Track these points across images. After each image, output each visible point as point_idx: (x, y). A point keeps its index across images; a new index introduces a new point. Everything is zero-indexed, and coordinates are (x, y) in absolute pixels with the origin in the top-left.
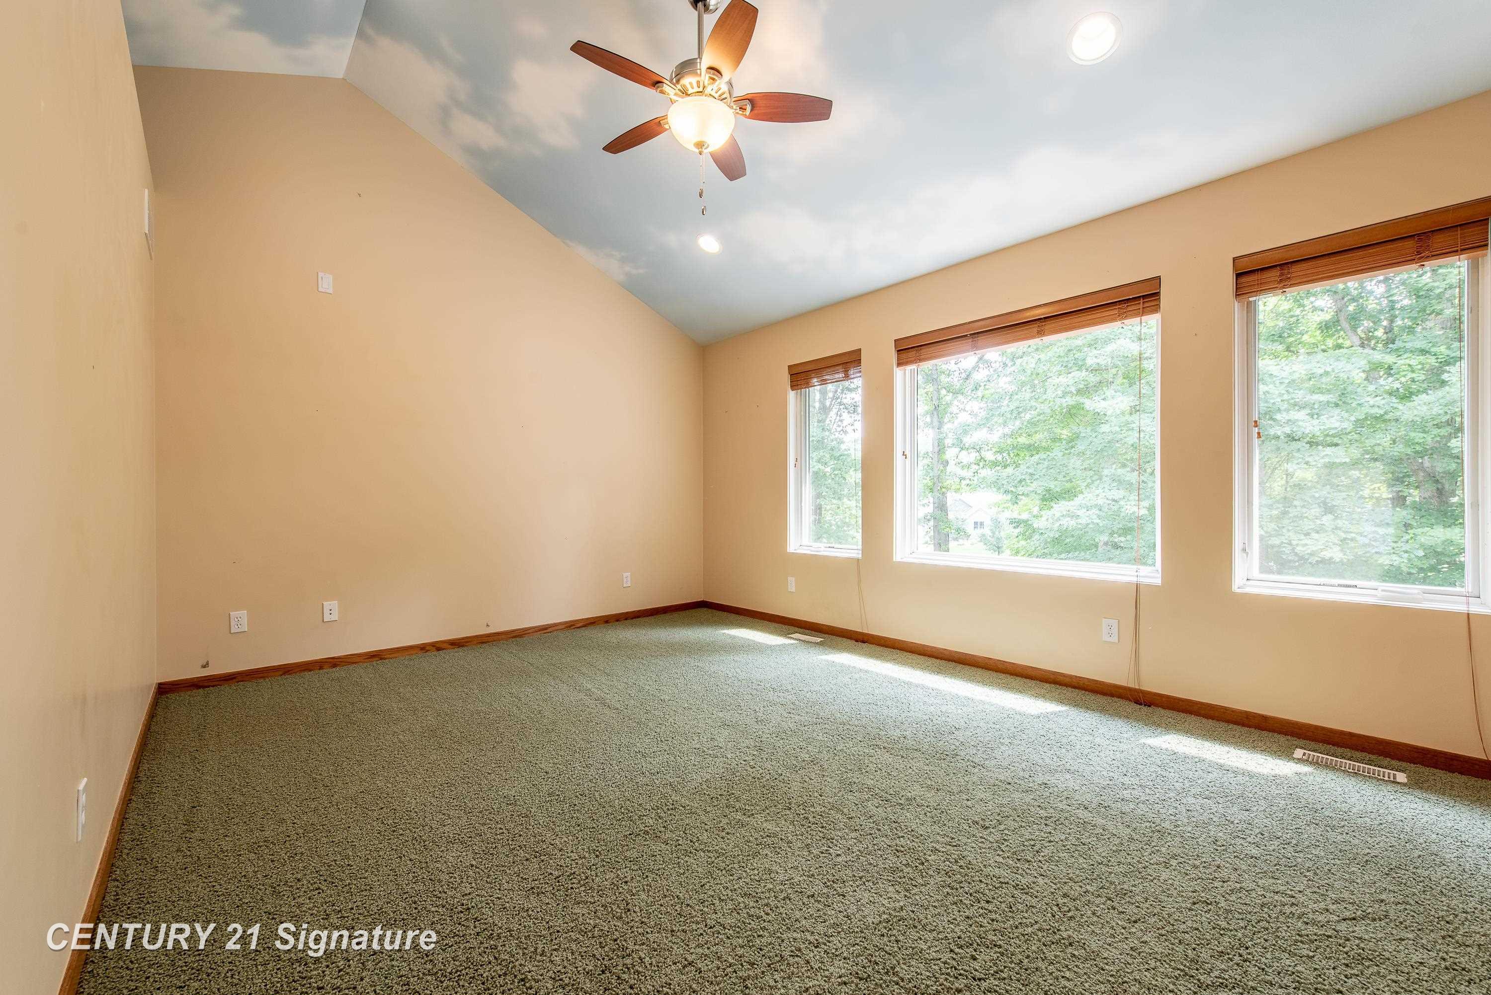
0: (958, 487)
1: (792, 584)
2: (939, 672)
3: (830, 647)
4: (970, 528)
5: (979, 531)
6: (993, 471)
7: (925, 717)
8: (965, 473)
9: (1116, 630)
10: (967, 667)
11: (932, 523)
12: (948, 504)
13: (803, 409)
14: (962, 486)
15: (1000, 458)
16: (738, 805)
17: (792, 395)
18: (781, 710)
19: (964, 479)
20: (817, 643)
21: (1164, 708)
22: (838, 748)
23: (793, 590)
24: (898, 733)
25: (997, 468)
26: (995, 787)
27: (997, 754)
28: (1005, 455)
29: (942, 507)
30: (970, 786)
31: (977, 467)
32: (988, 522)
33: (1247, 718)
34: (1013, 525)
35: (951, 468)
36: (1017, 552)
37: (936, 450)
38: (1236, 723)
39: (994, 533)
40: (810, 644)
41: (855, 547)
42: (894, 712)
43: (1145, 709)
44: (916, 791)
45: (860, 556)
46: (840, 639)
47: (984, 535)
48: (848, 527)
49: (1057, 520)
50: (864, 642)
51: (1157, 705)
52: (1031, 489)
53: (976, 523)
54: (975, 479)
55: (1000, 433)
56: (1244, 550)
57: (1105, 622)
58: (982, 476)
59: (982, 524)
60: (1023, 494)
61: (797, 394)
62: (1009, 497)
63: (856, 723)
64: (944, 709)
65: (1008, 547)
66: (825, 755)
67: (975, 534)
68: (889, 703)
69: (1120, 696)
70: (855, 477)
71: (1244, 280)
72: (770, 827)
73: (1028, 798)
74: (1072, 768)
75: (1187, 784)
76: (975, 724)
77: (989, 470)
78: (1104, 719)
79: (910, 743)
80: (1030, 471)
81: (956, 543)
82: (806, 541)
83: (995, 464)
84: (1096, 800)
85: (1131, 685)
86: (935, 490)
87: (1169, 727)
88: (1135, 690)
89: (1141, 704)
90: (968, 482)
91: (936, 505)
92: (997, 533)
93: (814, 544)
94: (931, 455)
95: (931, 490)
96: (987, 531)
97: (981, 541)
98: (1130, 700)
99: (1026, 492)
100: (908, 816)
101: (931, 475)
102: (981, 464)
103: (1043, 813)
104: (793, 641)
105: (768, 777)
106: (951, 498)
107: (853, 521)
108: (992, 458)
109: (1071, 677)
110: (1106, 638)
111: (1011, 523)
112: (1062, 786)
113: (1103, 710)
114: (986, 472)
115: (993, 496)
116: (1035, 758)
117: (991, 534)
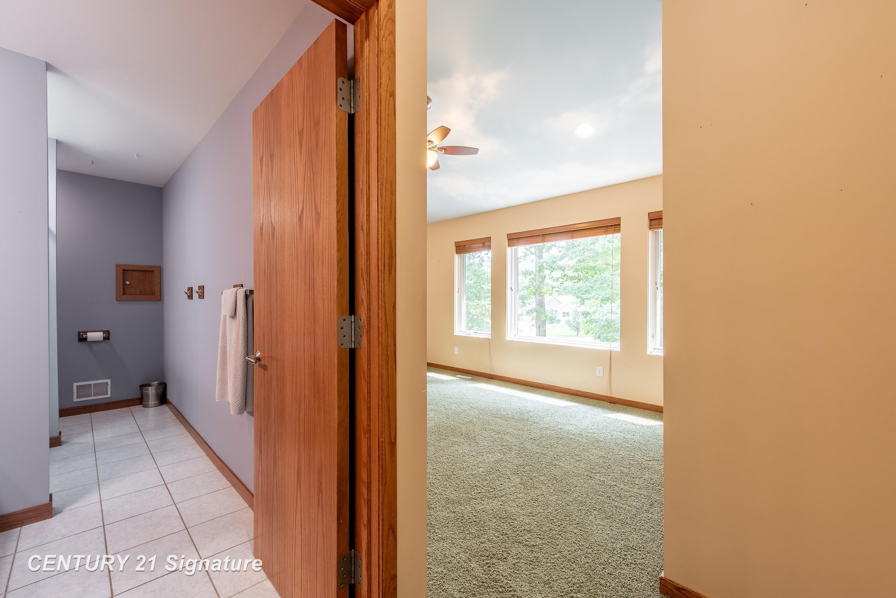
0: (551, 292)
1: (456, 351)
2: (526, 391)
3: (475, 381)
4: (560, 316)
5: (566, 318)
6: (572, 282)
7: (517, 408)
8: (555, 284)
9: (602, 371)
10: (539, 389)
11: (535, 314)
12: (545, 303)
13: (462, 263)
14: (554, 292)
15: (576, 275)
16: (442, 434)
17: (457, 256)
18: (455, 405)
19: (555, 287)
20: (469, 379)
21: (620, 404)
22: (480, 418)
23: (457, 354)
24: (505, 413)
25: (575, 280)
26: (541, 429)
27: (545, 420)
28: (579, 273)
29: (541, 304)
30: (532, 429)
31: (563, 280)
32: (571, 312)
33: (652, 407)
34: (584, 316)
35: (547, 280)
36: (588, 332)
37: (538, 269)
38: (648, 409)
39: (575, 319)
40: (466, 380)
41: (488, 333)
42: (504, 406)
43: (613, 405)
44: (510, 430)
45: (490, 337)
46: (481, 377)
47: (569, 321)
48: (484, 316)
49: (605, 315)
50: (492, 379)
51: (617, 403)
52: (591, 296)
53: (564, 313)
54: (561, 287)
55: (576, 260)
56: (653, 336)
57: (598, 367)
58: (565, 286)
59: (568, 313)
60: (587, 299)
61: (459, 256)
62: (580, 300)
63: (488, 409)
64: (525, 405)
65: (583, 329)
66: (475, 420)
67: (564, 320)
68: (502, 403)
69: (603, 400)
70: (488, 287)
71: (653, 222)
72: (456, 440)
73: (553, 432)
74: (573, 424)
75: (616, 428)
76: (538, 410)
77: (570, 282)
78: (593, 408)
79: (510, 416)
80: (591, 285)
81: (551, 326)
82: (464, 328)
83: (572, 278)
84: (578, 433)
85: (608, 395)
86: (537, 294)
87: (618, 411)
88: (609, 397)
89: (611, 403)
90: (557, 289)
91: (537, 303)
92: (577, 319)
93: (467, 331)
94: (534, 273)
95: (535, 294)
96: (571, 318)
97: (567, 324)
98: (607, 402)
99: (588, 297)
100: (507, 437)
101: (535, 285)
102: (565, 278)
103: (557, 436)
104: (457, 378)
105: (453, 426)
106: (547, 298)
107: (487, 313)
108: (573, 275)
109: (584, 392)
110: (598, 375)
111: (583, 314)
112: (567, 429)
113: (594, 405)
114: (568, 284)
115: (571, 298)
116: (560, 421)
117: (573, 320)
